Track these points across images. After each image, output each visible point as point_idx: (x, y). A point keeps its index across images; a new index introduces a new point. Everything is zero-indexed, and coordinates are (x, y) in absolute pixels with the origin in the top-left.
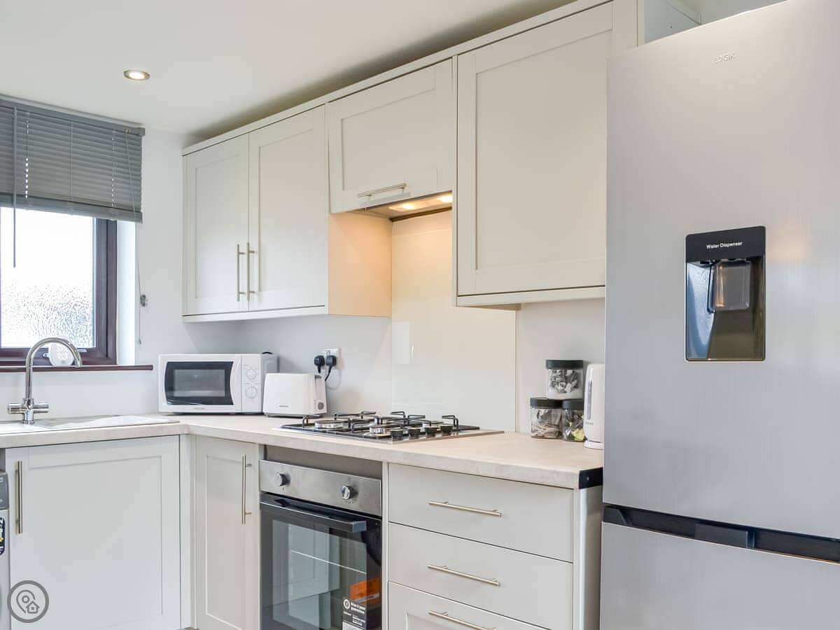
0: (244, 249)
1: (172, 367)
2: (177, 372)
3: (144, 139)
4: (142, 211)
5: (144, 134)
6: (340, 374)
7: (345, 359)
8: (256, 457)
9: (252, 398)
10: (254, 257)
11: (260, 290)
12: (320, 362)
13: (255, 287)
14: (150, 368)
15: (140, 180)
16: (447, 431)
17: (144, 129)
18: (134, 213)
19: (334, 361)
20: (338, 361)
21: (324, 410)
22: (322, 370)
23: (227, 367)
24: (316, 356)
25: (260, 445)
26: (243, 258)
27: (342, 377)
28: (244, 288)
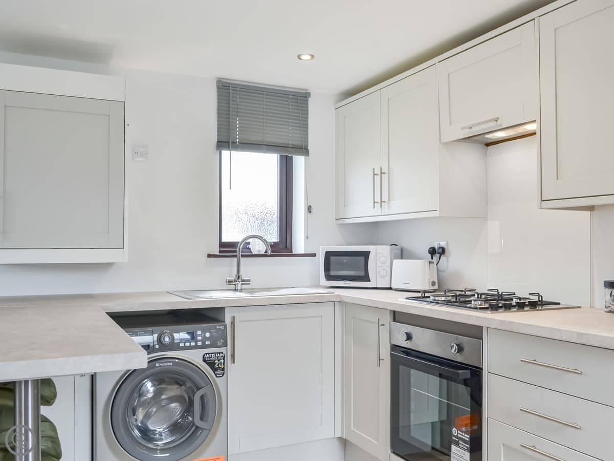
0: (377, 171)
1: (329, 255)
2: (332, 258)
3: (310, 100)
4: (309, 148)
5: (310, 96)
6: (448, 261)
7: (452, 250)
8: (387, 319)
9: (384, 277)
10: (385, 177)
11: (389, 200)
12: (433, 251)
13: (385, 198)
14: (314, 255)
15: (307, 128)
16: (533, 305)
17: (310, 93)
18: (303, 150)
19: (443, 251)
20: (446, 251)
21: (436, 287)
22: (434, 257)
23: (366, 255)
24: (429, 247)
25: (390, 310)
26: (377, 178)
27: (450, 263)
28: (378, 199)
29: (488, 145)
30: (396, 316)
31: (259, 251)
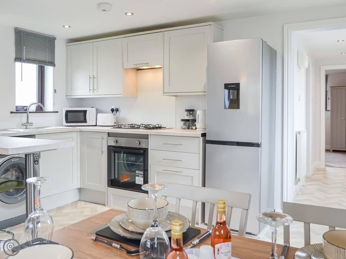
0: (91, 77)
1: (67, 112)
2: (69, 114)
3: (56, 41)
4: (55, 63)
5: (56, 39)
6: (119, 113)
7: (121, 109)
9: (93, 121)
10: (95, 79)
11: (97, 89)
12: (113, 110)
13: (95, 88)
14: (57, 112)
15: (54, 54)
17: (56, 38)
18: (52, 63)
19: (117, 110)
20: (119, 110)
21: (116, 124)
22: (113, 113)
23: (85, 112)
24: (111, 109)
25: (107, 132)
26: (91, 79)
27: (122, 114)
28: (92, 88)
29: (138, 70)
30: (109, 135)
31: (33, 110)
